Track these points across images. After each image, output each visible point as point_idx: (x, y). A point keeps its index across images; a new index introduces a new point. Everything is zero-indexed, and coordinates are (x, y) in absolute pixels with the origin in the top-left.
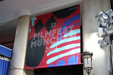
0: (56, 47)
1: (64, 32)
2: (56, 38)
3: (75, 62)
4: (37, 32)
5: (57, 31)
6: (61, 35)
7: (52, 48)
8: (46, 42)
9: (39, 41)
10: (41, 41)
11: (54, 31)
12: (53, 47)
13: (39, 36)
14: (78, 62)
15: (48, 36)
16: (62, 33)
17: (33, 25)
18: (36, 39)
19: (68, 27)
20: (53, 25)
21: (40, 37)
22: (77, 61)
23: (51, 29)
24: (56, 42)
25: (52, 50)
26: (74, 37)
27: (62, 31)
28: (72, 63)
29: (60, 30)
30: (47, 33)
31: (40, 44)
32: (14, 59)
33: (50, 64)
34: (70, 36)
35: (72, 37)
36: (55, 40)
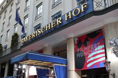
0: (91, 57)
2: (91, 51)
4: (79, 48)
5: (90, 47)
6: (94, 49)
8: (85, 54)
11: (89, 47)
13: (81, 50)
15: (86, 50)
16: (94, 48)
17: (76, 43)
18: (79, 52)
19: (97, 44)
20: (88, 43)
22: (104, 65)
23: (87, 45)
25: (89, 59)
27: (94, 46)
29: (92, 46)
30: (85, 48)
31: (82, 55)
33: (89, 67)
36: (90, 53)
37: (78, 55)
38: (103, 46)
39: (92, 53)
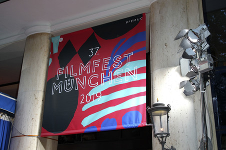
0: (99, 94)
1: (114, 66)
2: (100, 77)
3: (136, 123)
4: (63, 65)
5: (101, 64)
6: (110, 70)
7: (92, 96)
8: (81, 84)
9: (68, 82)
10: (70, 82)
11: (96, 63)
12: (94, 94)
13: (67, 73)
14: (142, 122)
15: (84, 73)
16: (112, 67)
17: (56, 51)
18: (62, 78)
19: (122, 56)
20: (94, 51)
21: (69, 75)
22: (140, 121)
23: (89, 59)
24: (99, 84)
25: (92, 100)
26: (134, 75)
27: (112, 63)
28: (129, 123)
29: (106, 61)
30: (82, 67)
31: (68, 87)
32: (19, 117)
33: (88, 127)
34: (127, 73)
35: (129, 75)
36: (98, 81)
37: (55, 87)
38: (142, 63)
39: (105, 81)
